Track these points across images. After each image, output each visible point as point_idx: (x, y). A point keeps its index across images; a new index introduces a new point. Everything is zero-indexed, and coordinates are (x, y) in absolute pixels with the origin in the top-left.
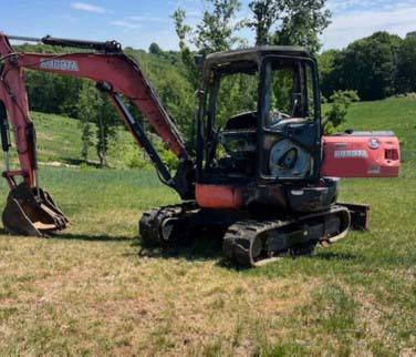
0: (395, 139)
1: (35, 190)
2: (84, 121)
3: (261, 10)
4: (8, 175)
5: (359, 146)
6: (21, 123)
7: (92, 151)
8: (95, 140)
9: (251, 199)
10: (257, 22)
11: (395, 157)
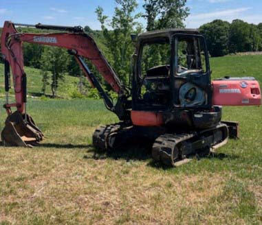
0: (256, 82)
1: (24, 116)
2: (44, 70)
3: (149, 8)
4: (7, 107)
5: (235, 86)
6: (19, 74)
7: (48, 88)
8: (50, 81)
9: (168, 120)
10: (147, 14)
11: (258, 93)
